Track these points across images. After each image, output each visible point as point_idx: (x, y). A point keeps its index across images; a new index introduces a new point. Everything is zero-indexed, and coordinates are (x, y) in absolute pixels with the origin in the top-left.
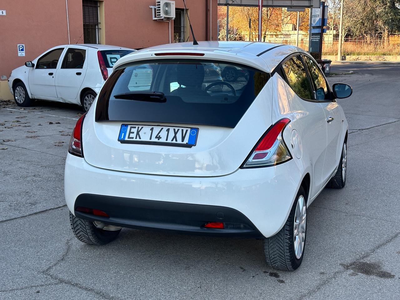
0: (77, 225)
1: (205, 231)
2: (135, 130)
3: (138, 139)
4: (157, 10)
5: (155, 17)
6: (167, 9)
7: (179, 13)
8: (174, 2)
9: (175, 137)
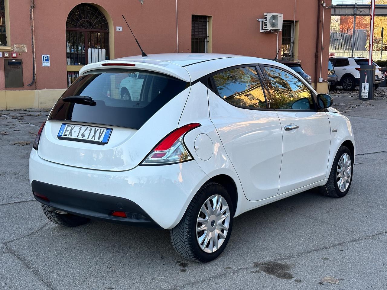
0: (45, 208)
1: (112, 218)
2: (69, 129)
3: (70, 137)
4: (265, 23)
5: (263, 29)
6: (274, 21)
7: (289, 25)
8: (282, 15)
9: (94, 136)
